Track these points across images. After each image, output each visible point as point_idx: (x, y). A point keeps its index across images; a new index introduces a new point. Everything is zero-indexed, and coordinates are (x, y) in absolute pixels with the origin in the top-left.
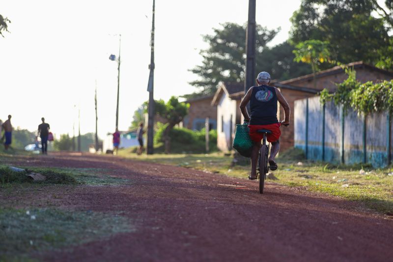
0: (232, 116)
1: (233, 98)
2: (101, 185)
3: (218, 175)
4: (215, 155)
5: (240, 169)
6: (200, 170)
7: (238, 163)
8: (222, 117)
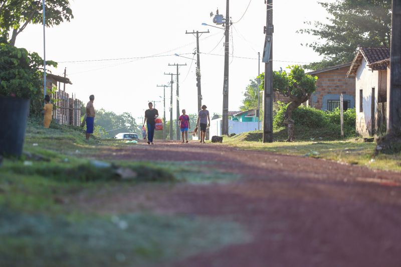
0: (373, 89)
1: (374, 68)
2: (206, 183)
3: (358, 167)
4: (352, 140)
5: (386, 158)
6: (333, 161)
7: (383, 151)
8: (361, 91)
